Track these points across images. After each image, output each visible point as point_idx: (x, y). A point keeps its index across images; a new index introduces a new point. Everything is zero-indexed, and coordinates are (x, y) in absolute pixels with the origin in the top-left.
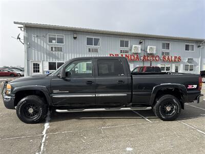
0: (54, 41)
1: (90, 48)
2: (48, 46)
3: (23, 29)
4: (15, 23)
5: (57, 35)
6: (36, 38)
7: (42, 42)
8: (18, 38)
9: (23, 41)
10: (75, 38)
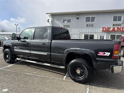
0: (65, 22)
1: (88, 24)
2: (62, 25)
3: (51, 16)
4: (47, 14)
5: (67, 18)
6: (57, 21)
7: (59, 23)
8: (48, 21)
9: (50, 23)
10: (78, 18)
